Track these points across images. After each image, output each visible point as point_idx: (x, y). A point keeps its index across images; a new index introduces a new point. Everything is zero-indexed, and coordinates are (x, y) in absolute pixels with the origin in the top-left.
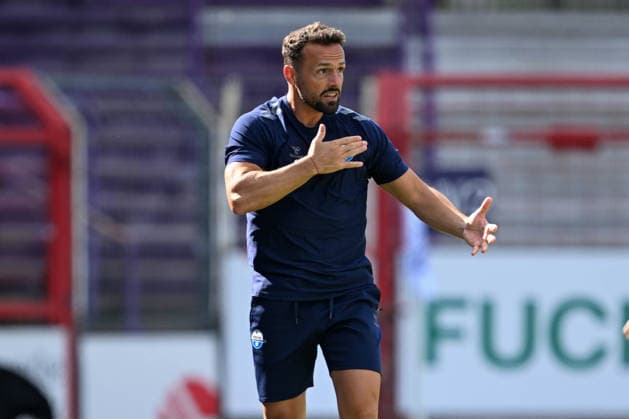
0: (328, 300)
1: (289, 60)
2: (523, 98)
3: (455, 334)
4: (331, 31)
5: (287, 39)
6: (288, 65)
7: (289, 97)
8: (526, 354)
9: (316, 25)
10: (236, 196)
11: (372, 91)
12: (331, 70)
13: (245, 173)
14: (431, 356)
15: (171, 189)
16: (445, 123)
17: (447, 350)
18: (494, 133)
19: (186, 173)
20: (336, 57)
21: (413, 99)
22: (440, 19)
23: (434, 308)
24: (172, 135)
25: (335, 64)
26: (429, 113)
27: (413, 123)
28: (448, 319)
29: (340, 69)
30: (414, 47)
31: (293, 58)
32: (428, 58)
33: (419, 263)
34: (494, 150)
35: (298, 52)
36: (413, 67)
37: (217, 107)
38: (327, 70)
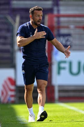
0: (37, 65)
1: (31, 14)
2: (78, 19)
3: (64, 68)
4: (40, 8)
5: (30, 9)
6: (31, 15)
7: (31, 22)
8: (79, 73)
9: (37, 6)
10: (19, 43)
11: (47, 18)
12: (40, 16)
13: (21, 39)
14: (59, 73)
15: (5, 38)
16: (62, 25)
17: (62, 72)
18: (72, 26)
19: (8, 35)
20: (41, 13)
21: (55, 19)
22: (61, 3)
23: (60, 63)
24: (6, 27)
25: (41, 15)
26: (59, 22)
27: (55, 24)
28: (62, 65)
29: (42, 16)
30: (55, 8)
31: (32, 13)
32: (58, 11)
33: (56, 54)
34: (72, 30)
35: (33, 12)
36: (55, 13)
37: (15, 21)
38: (39, 16)
